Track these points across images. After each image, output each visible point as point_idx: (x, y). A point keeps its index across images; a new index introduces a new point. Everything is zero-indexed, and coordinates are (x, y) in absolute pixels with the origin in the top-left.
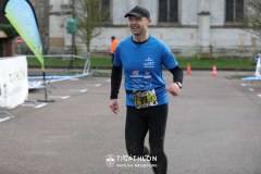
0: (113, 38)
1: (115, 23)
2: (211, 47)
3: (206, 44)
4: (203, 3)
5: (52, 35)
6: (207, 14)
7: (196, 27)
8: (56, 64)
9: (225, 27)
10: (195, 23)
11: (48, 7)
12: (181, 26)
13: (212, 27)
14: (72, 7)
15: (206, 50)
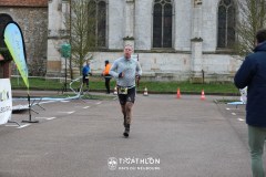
0: (107, 62)
1: (110, 47)
2: (203, 72)
3: (198, 69)
4: (195, 30)
5: (49, 58)
6: (200, 40)
7: (189, 53)
8: (52, 87)
9: (217, 53)
10: (188, 49)
11: (46, 31)
12: (174, 52)
13: (204, 53)
14: (69, 31)
15: (198, 75)
